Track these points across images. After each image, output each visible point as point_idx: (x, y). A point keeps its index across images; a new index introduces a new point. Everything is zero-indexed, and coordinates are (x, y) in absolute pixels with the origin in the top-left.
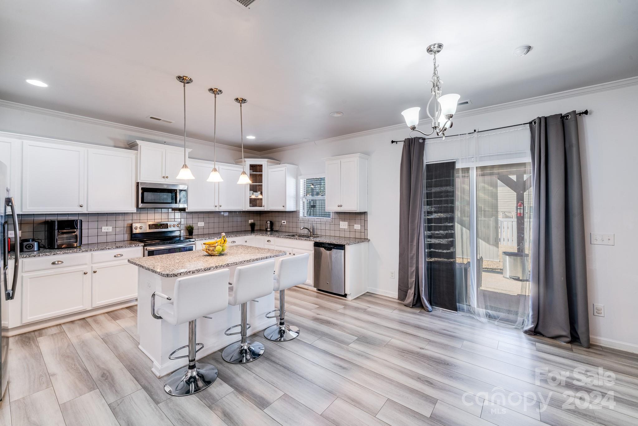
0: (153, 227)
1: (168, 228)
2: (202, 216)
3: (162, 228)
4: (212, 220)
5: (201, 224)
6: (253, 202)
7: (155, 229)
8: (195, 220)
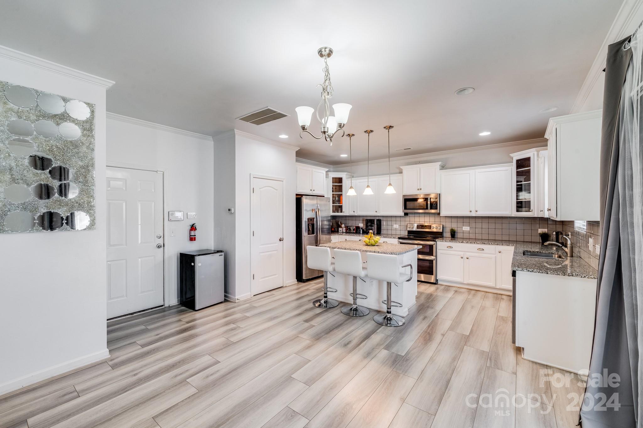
0: (420, 227)
1: (431, 229)
2: (467, 220)
3: (427, 229)
4: (479, 225)
5: (466, 228)
6: (520, 205)
7: (421, 229)
8: (460, 225)
